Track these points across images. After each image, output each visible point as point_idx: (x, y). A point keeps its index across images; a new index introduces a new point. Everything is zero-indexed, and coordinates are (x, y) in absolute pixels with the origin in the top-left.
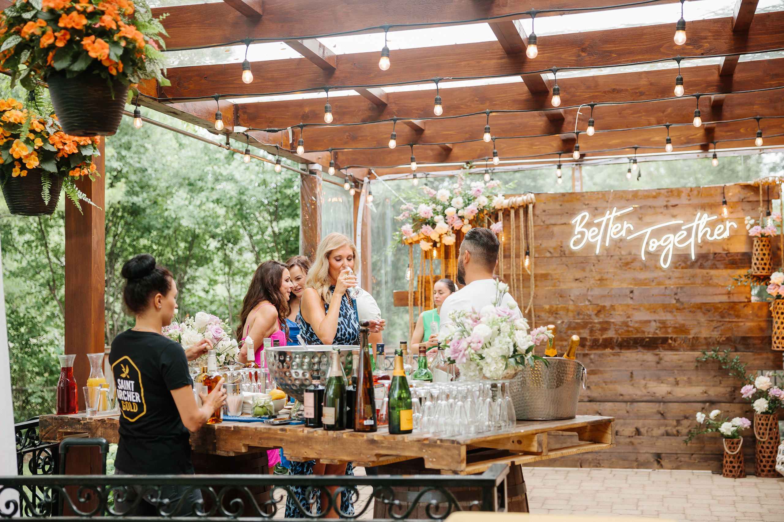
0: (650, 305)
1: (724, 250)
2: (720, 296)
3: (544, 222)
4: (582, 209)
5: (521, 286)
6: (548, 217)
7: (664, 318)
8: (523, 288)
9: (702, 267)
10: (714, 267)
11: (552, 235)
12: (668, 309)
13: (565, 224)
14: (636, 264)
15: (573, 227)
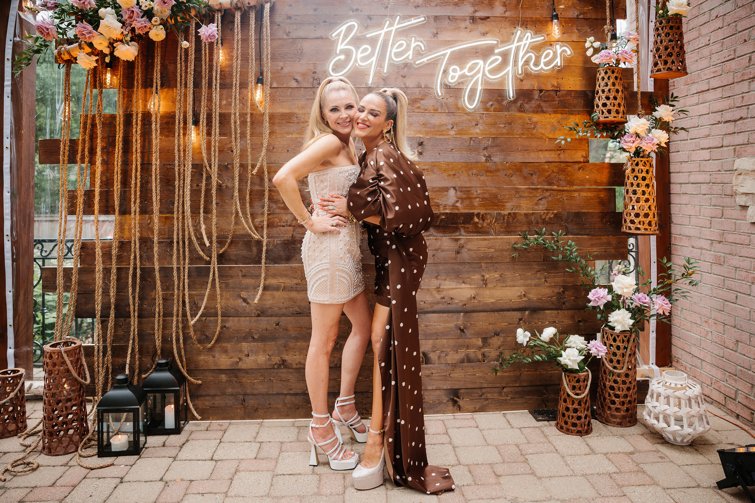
0: (448, 164)
1: (553, 86)
2: (546, 153)
3: (288, 34)
4: (349, 17)
5: (248, 132)
6: (295, 27)
7: (468, 185)
8: (252, 135)
9: (521, 109)
10: (539, 110)
11: (300, 55)
12: (474, 171)
13: (321, 38)
14: (428, 103)
15: (333, 43)
